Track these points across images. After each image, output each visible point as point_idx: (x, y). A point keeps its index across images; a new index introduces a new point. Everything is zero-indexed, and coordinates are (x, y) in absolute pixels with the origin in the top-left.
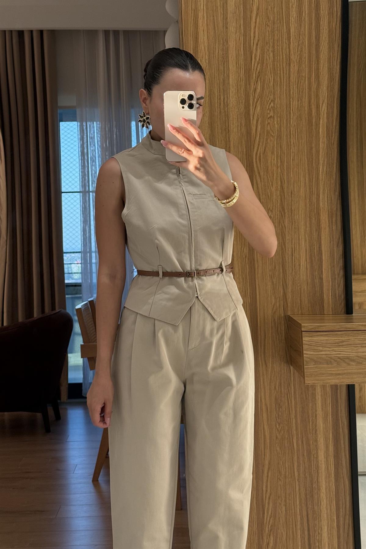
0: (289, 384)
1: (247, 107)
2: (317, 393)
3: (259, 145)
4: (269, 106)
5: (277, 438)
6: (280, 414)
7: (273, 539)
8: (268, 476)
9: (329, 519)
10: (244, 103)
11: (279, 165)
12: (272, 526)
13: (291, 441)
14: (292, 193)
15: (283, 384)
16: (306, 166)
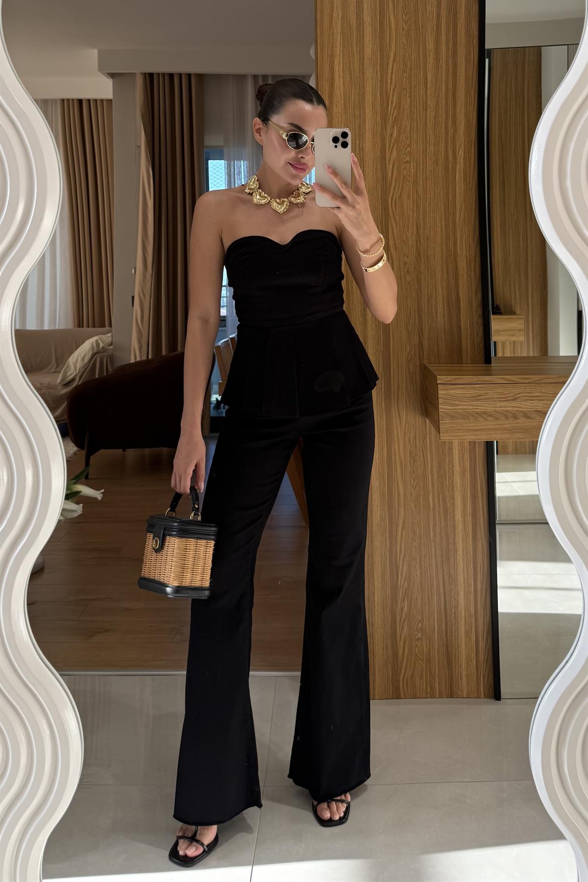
0: (425, 438)
1: (383, 152)
2: (453, 448)
3: (394, 190)
4: (405, 151)
5: (411, 494)
6: (415, 468)
7: (408, 604)
8: (402, 536)
9: (466, 584)
10: (379, 147)
11: (415, 209)
12: (406, 590)
13: (427, 499)
14: (427, 237)
15: (417, 437)
16: (443, 212)
